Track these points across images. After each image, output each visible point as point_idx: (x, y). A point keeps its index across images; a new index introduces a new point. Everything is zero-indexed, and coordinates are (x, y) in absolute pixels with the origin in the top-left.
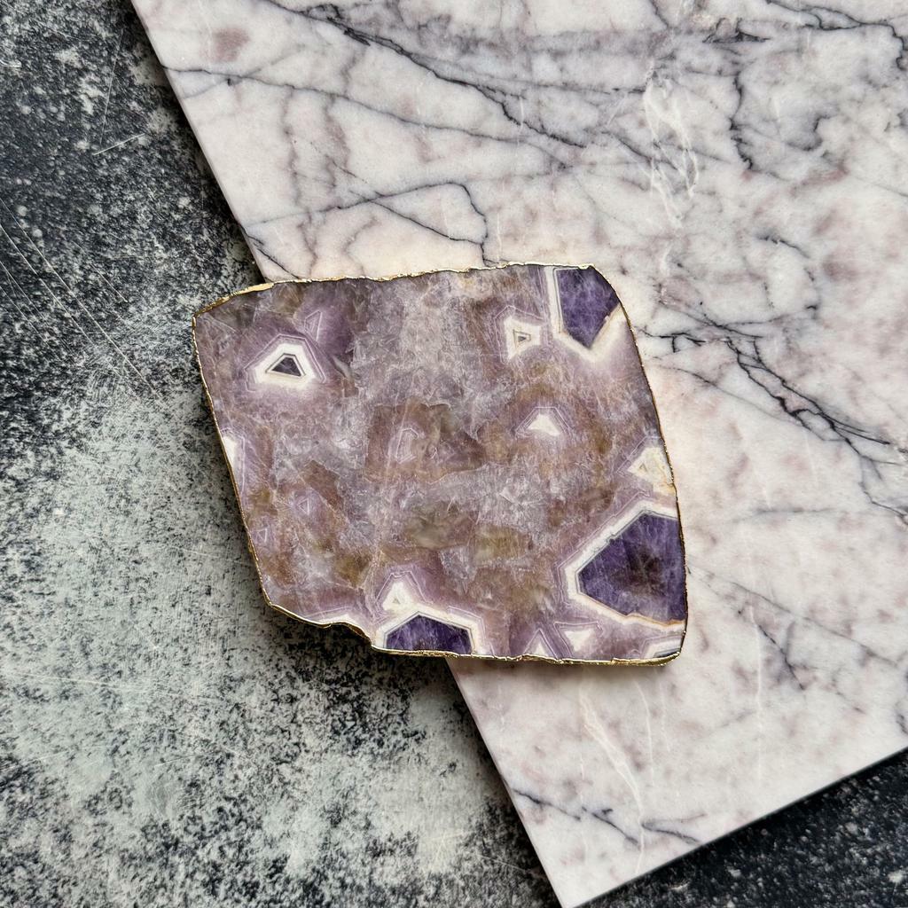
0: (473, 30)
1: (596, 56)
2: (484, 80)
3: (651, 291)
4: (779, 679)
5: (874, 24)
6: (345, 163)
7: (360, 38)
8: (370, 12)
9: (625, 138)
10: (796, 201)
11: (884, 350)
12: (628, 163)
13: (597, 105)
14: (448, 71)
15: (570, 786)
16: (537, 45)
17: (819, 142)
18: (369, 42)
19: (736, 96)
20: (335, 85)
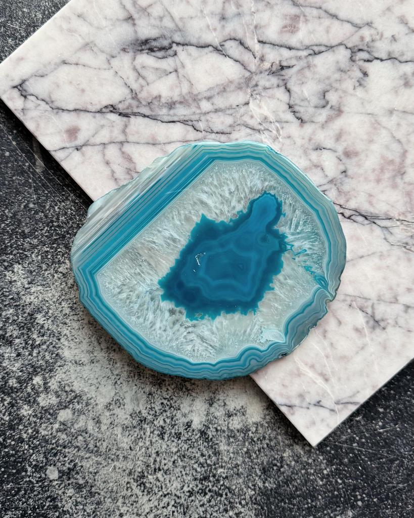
0: (171, 98)
1: (225, 94)
2: (182, 118)
4: (374, 328)
5: (337, 45)
6: (135, 169)
7: (126, 115)
8: (127, 103)
9: (247, 125)
10: (325, 130)
11: (378, 181)
12: (251, 135)
13: (231, 115)
14: (166, 119)
15: (301, 396)
16: (199, 97)
17: (327, 103)
18: (130, 116)
19: (287, 94)
20: (121, 138)
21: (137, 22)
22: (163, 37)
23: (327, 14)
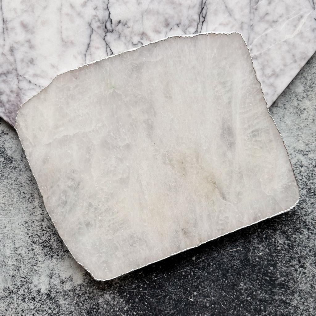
23: (88, 50)
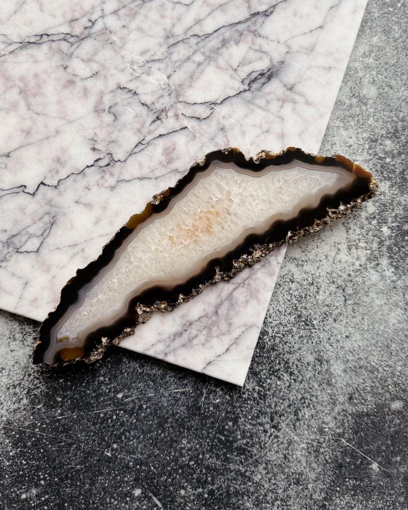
0: (227, 48)
2: (211, 38)
3: (112, 29)
5: (127, 158)
7: (254, 15)
8: (258, 25)
9: (160, 61)
11: (36, 76)
13: (175, 62)
14: (222, 30)
16: (207, 62)
17: (109, 112)
18: (250, 17)
21: (285, 89)
22: (259, 89)
23: (148, 177)
